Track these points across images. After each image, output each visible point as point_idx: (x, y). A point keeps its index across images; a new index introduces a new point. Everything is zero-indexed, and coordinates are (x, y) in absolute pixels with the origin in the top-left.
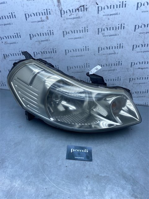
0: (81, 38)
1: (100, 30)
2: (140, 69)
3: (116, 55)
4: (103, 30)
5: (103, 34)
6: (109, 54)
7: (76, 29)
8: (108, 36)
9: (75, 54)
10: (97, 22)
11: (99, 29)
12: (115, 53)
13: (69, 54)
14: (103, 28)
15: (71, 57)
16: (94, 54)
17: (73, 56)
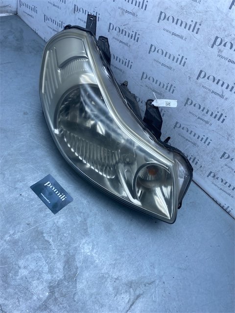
0: (182, 37)
1: (219, 41)
3: (223, 100)
4: (223, 43)
5: (220, 51)
6: (213, 92)
7: (181, 18)
8: (226, 59)
9: (162, 59)
10: (220, 25)
11: (217, 38)
12: (222, 96)
13: (154, 55)
14: (226, 40)
15: (155, 60)
16: (190, 78)
17: (157, 61)
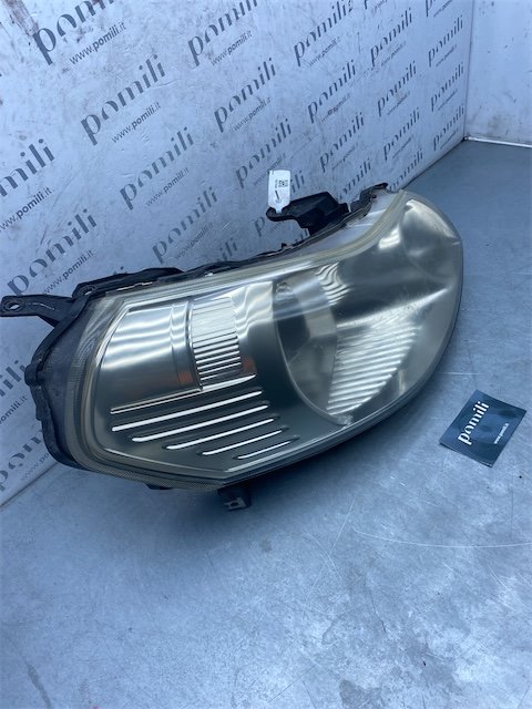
0: (151, 111)
1: (196, 43)
2: (333, 115)
3: (267, 108)
4: (203, 39)
5: (209, 55)
6: (252, 115)
7: (121, 87)
8: (224, 55)
10: (178, 21)
11: (191, 43)
12: (263, 104)
13: (140, 200)
14: (202, 31)
15: (150, 203)
16: (214, 145)
17: (155, 198)
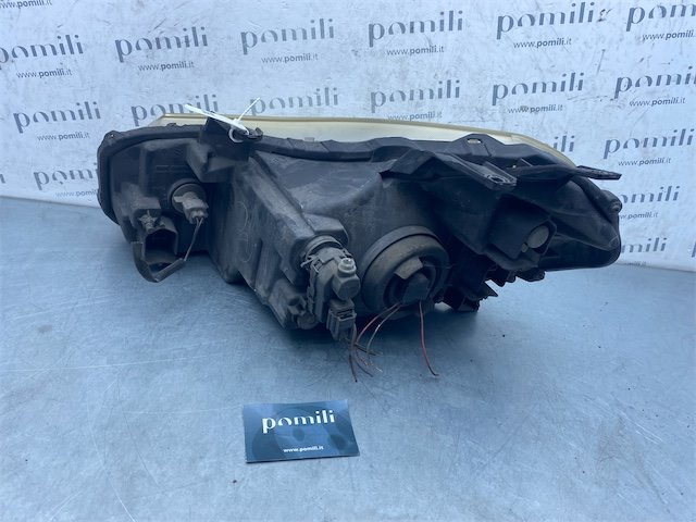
3: (437, 55)
6: (413, 52)
9: (280, 49)
12: (432, 49)
13: (258, 51)
15: (265, 61)
16: (356, 53)
17: (272, 60)
